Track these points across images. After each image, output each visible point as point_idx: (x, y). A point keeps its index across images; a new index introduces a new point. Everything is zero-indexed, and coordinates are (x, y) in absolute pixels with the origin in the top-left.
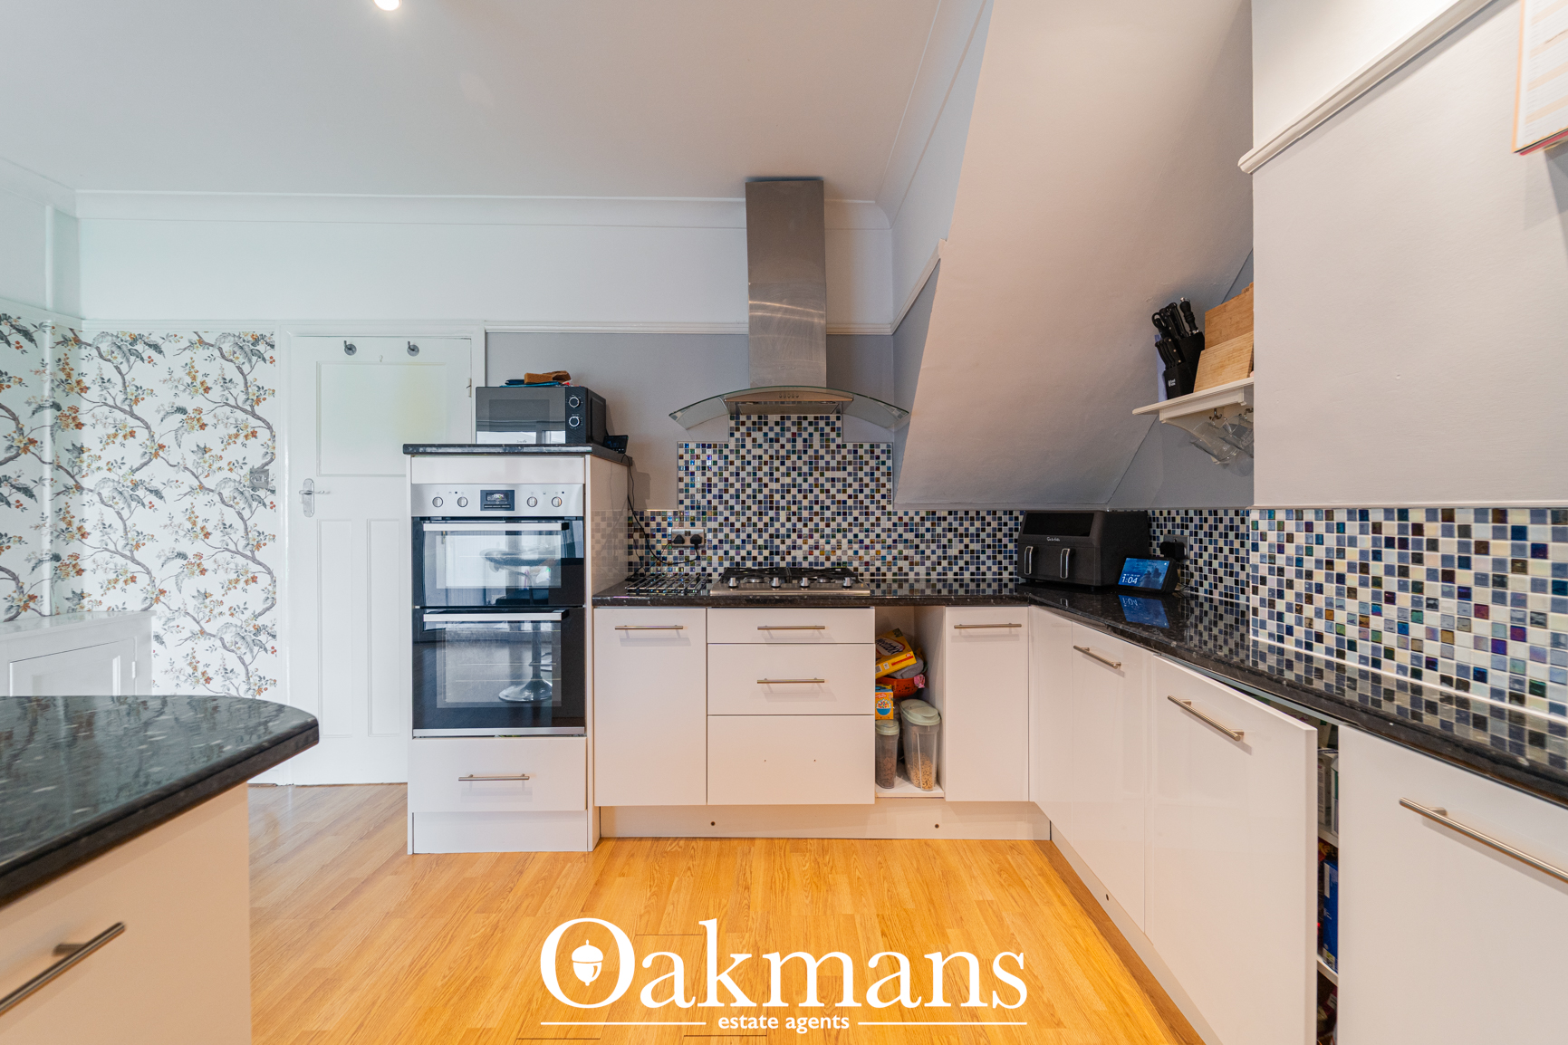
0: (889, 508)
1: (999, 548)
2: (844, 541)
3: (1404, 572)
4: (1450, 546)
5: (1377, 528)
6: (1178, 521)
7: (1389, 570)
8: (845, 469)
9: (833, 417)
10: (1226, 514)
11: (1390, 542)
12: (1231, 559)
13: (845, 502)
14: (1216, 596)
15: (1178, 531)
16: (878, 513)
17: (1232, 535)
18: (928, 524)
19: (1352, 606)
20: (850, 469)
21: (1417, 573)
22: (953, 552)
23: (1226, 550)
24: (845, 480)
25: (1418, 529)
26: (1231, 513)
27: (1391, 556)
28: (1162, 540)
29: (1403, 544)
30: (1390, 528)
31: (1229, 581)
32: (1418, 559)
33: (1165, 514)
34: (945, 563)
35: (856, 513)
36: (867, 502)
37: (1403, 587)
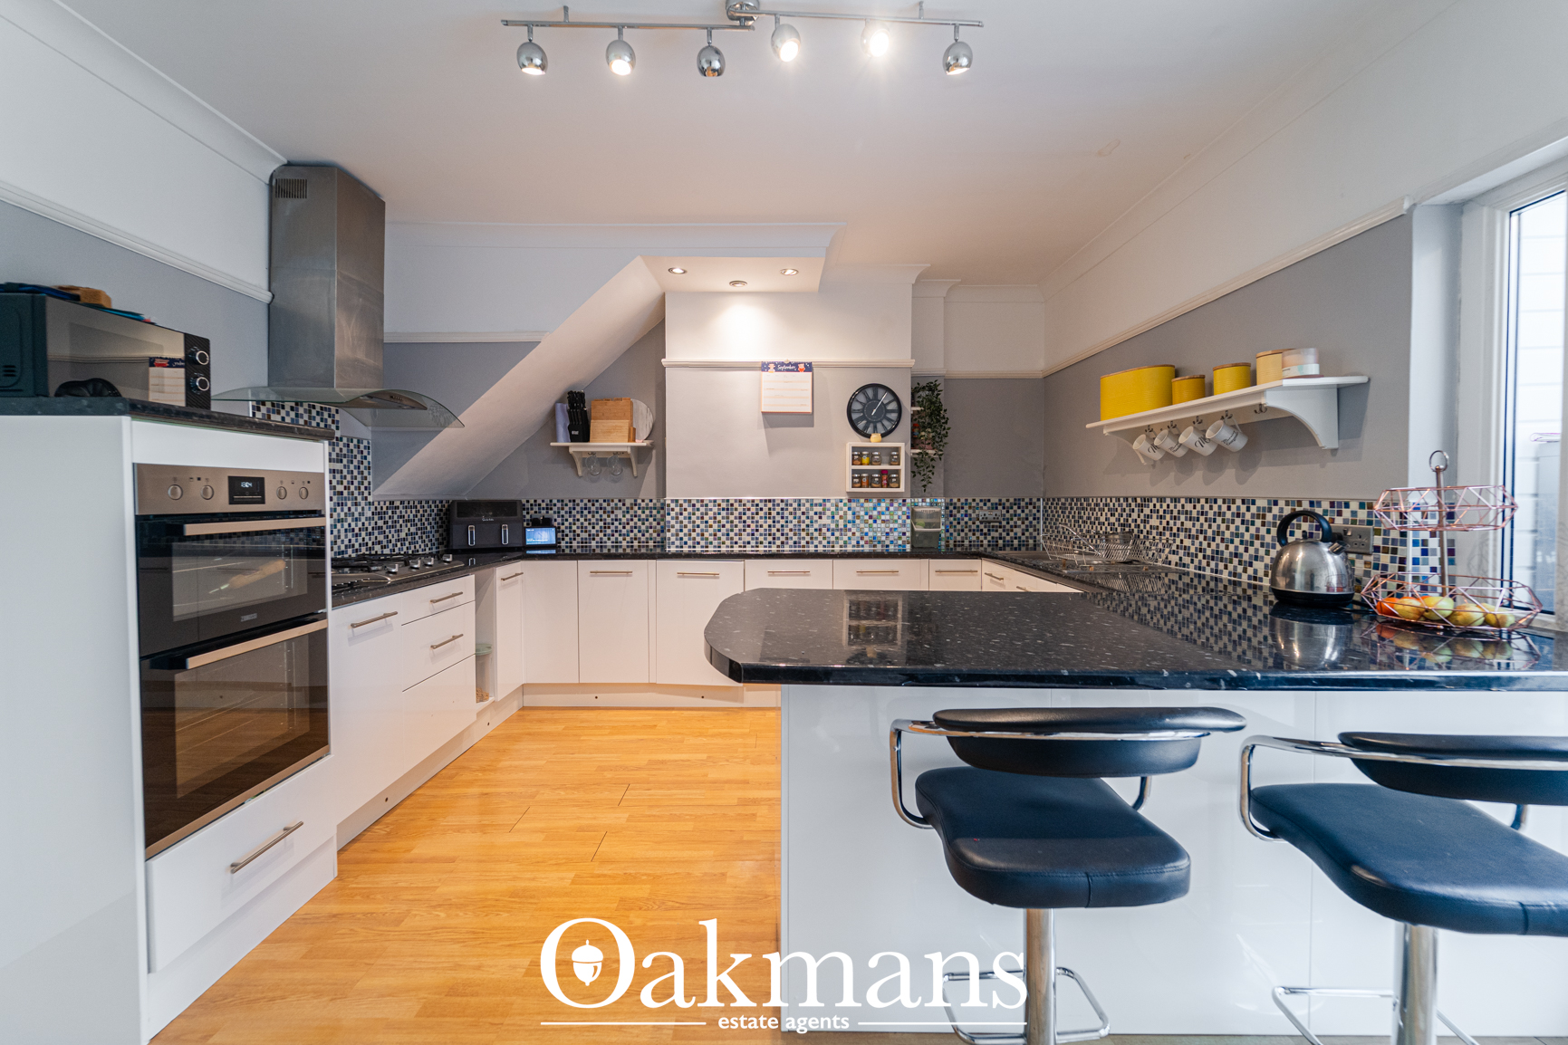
0: (370, 499)
1: (423, 529)
2: (342, 531)
3: (728, 518)
4: (741, 509)
5: (719, 505)
6: (544, 505)
7: (723, 518)
8: (341, 461)
9: (333, 412)
10: (582, 501)
11: (723, 509)
12: (586, 524)
13: (342, 493)
14: (575, 544)
15: (544, 512)
16: (363, 503)
17: (586, 512)
18: (390, 512)
19: (711, 531)
20: (345, 461)
21: (732, 518)
22: (403, 535)
23: (582, 520)
24: (341, 472)
25: (732, 505)
26: (586, 501)
27: (724, 513)
28: (528, 517)
29: (728, 509)
30: (724, 505)
31: (585, 535)
32: (732, 514)
33: (532, 501)
34: (399, 544)
35: (349, 503)
36: (356, 493)
37: (727, 522)
